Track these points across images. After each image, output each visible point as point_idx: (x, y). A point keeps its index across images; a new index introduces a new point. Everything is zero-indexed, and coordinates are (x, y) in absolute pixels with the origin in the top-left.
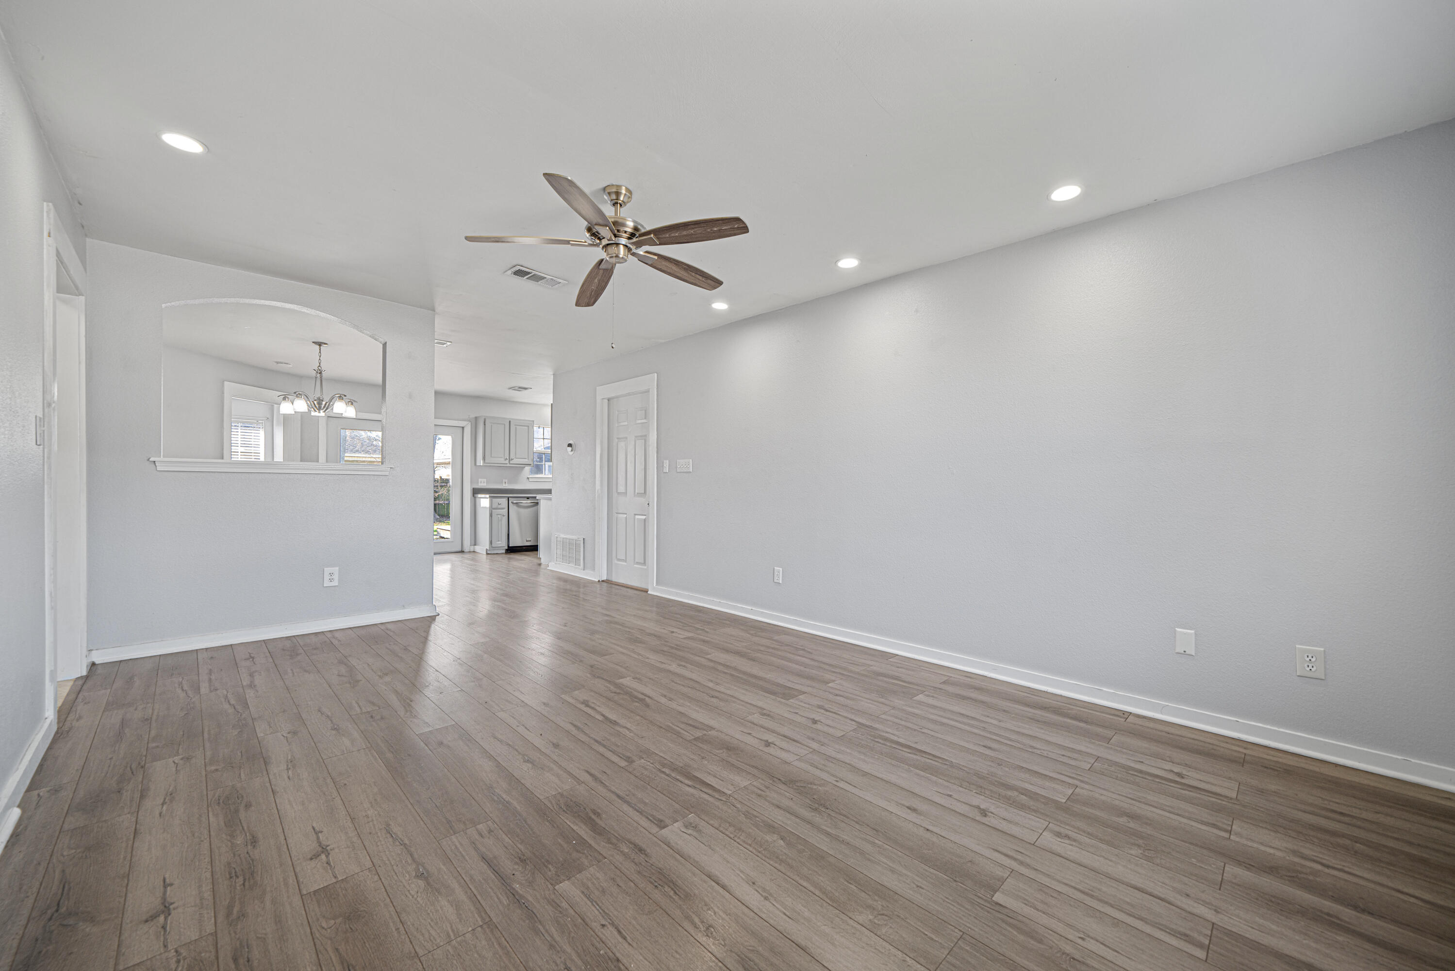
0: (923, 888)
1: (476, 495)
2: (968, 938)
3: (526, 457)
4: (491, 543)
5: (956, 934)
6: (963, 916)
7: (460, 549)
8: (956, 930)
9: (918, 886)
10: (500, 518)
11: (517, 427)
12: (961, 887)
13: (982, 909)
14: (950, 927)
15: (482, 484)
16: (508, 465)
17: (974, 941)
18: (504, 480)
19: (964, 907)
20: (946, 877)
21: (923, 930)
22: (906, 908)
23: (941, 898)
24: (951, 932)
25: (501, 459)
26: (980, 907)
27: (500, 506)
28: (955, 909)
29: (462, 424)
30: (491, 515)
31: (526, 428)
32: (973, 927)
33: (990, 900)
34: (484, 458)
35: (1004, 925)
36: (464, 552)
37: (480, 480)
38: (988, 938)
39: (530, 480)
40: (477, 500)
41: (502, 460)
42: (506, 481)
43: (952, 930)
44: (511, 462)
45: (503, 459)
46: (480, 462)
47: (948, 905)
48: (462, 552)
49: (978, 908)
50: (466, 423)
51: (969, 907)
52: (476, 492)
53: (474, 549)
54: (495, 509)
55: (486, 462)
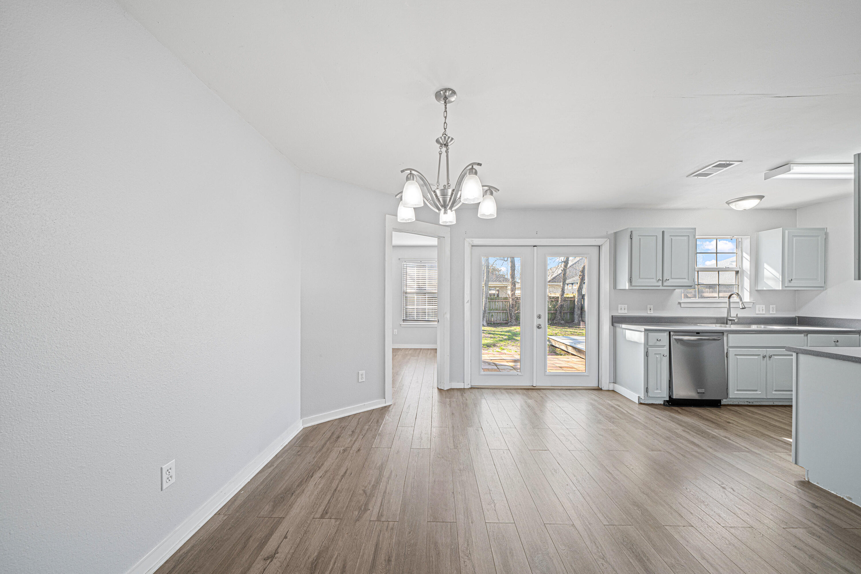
1: (616, 324)
3: (686, 277)
4: (647, 390)
7: (594, 384)
10: (659, 359)
11: (673, 238)
15: (623, 311)
16: (661, 288)
18: (648, 306)
25: (652, 280)
27: (658, 343)
29: (598, 242)
30: (647, 354)
31: (686, 238)
34: (630, 281)
36: (601, 389)
37: (620, 306)
39: (682, 305)
40: (618, 330)
41: (654, 282)
42: (652, 307)
44: (665, 284)
45: (654, 280)
46: (624, 284)
48: (599, 389)
50: (603, 240)
52: (616, 321)
53: (614, 387)
54: (652, 346)
55: (633, 284)
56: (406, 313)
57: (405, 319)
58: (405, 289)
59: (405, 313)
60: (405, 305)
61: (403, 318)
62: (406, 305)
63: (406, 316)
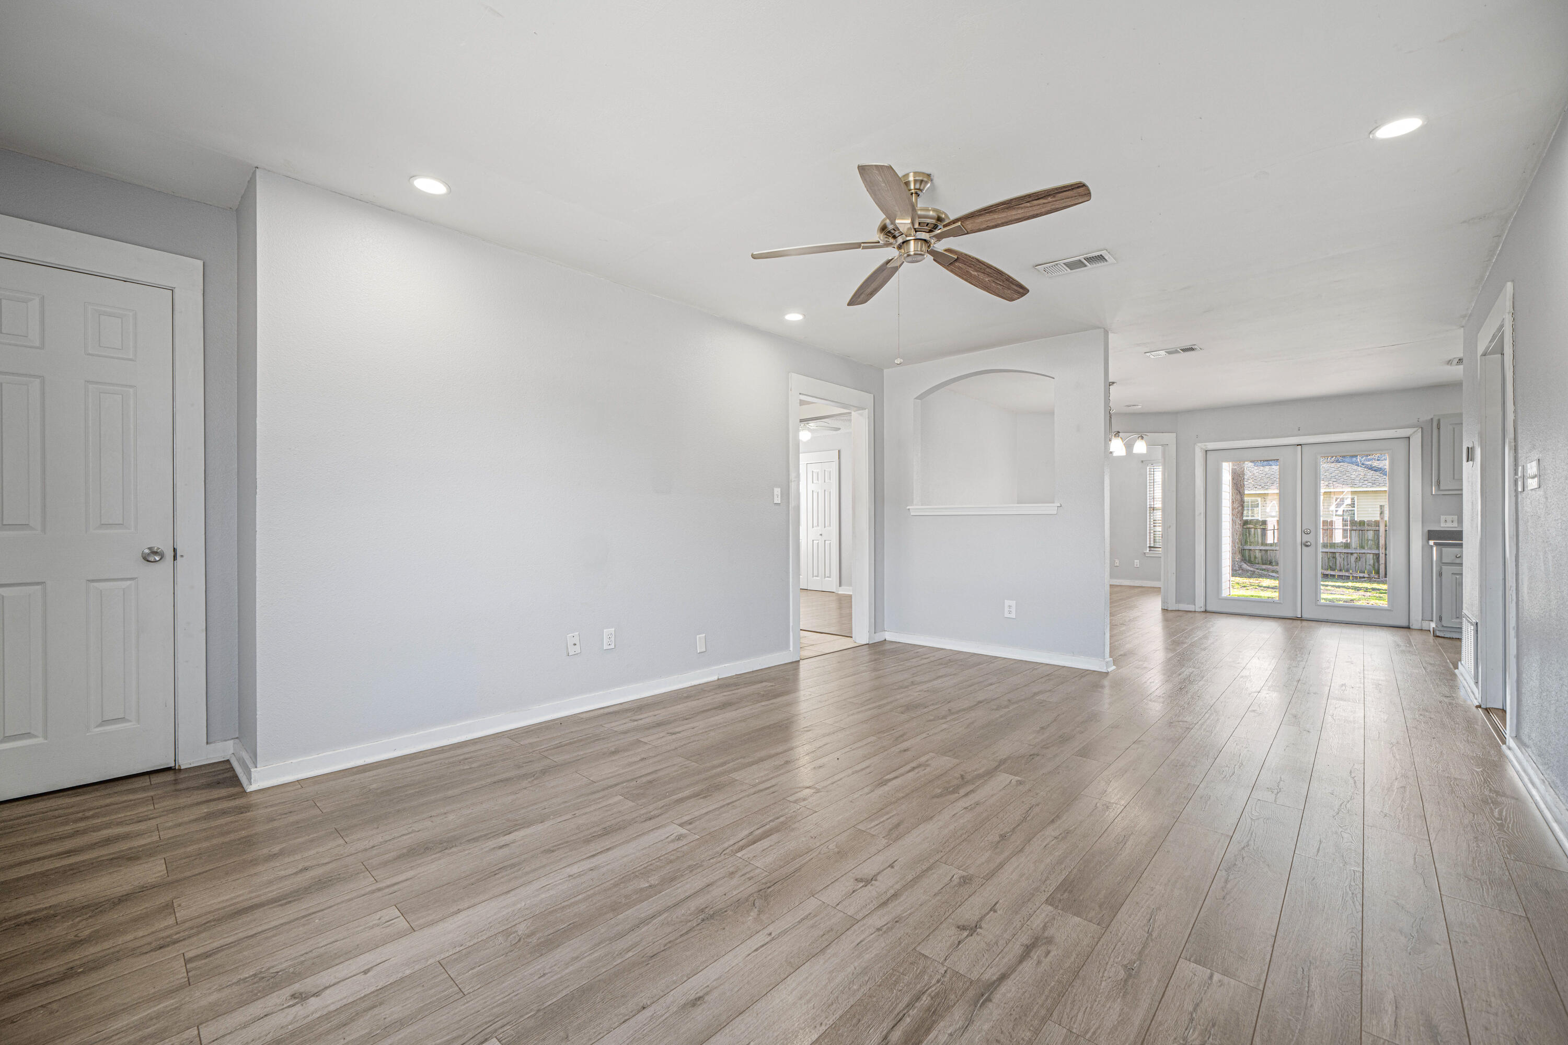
0: (539, 978)
2: (457, 997)
5: (467, 988)
6: (485, 1002)
8: (471, 990)
9: (544, 975)
12: (527, 1013)
13: (486, 1023)
14: (479, 986)
17: (451, 1000)
19: (497, 1006)
20: (550, 1003)
21: (485, 965)
22: (519, 958)
23: (518, 990)
24: (471, 986)
26: (490, 1022)
28: (498, 998)
32: (467, 1005)
33: (496, 1034)
35: (455, 1034)
38: (448, 1013)
43: (473, 987)
47: (507, 994)
49: (488, 1019)
51: (495, 1010)
56: (1154, 537)
57: (1152, 545)
58: (1152, 503)
59: (1152, 537)
60: (1152, 526)
61: (1150, 544)
62: (1154, 526)
63: (1154, 542)
